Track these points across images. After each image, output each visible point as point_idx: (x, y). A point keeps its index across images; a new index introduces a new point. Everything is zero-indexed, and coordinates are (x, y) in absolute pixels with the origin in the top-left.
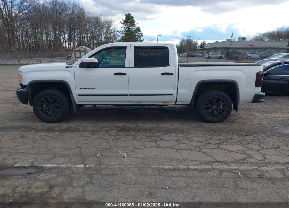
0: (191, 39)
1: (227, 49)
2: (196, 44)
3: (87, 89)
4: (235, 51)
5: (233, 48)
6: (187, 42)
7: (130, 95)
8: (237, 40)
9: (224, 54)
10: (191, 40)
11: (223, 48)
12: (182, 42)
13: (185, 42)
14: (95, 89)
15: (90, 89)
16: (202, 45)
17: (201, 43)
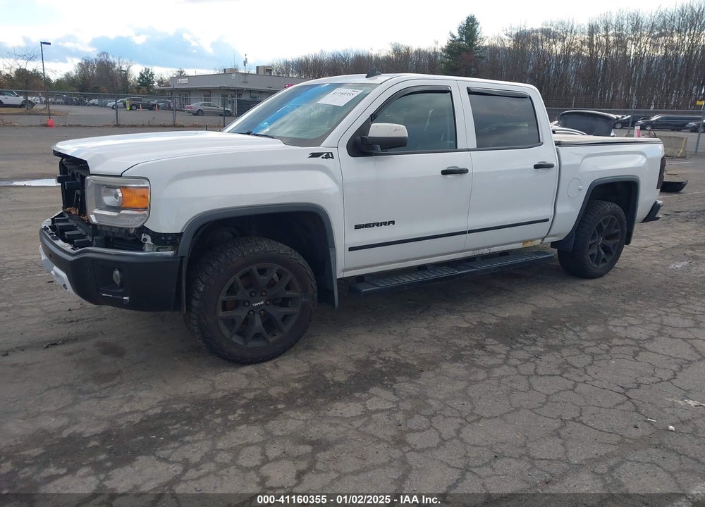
0: (111, 59)
1: (238, 92)
2: (125, 76)
3: (374, 225)
4: (255, 98)
5: (250, 91)
6: (98, 69)
7: (471, 232)
8: (254, 71)
9: (229, 105)
10: (109, 63)
11: (229, 90)
12: (85, 66)
13: (94, 67)
14: (393, 223)
15: (381, 224)
16: (146, 80)
17: (141, 74)
